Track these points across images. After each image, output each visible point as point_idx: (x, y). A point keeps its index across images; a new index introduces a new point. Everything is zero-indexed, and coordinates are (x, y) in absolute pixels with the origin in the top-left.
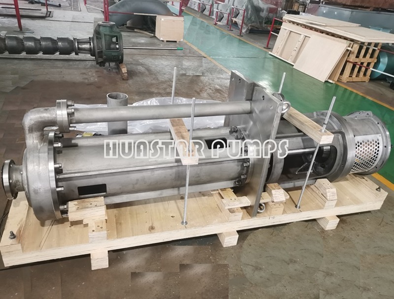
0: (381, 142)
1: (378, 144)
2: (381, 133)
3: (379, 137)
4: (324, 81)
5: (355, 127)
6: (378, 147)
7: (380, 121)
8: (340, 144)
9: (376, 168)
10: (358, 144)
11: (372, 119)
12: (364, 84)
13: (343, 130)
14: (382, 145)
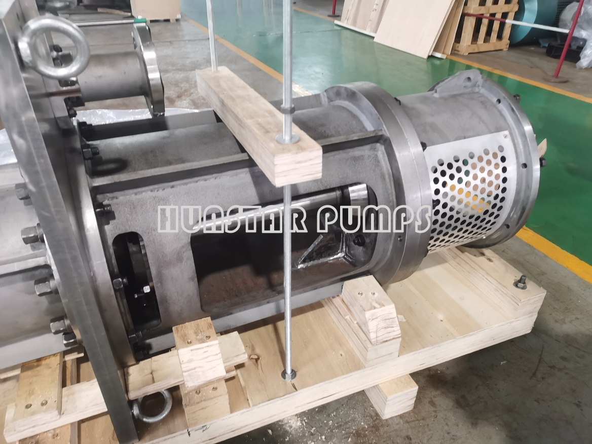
0: (510, 153)
1: (503, 159)
2: (508, 128)
3: (503, 139)
4: (426, 57)
5: (430, 119)
6: (504, 170)
7: (502, 95)
8: (383, 176)
9: (508, 226)
10: (440, 169)
11: (482, 91)
12: (500, 53)
13: (386, 132)
14: (515, 161)
